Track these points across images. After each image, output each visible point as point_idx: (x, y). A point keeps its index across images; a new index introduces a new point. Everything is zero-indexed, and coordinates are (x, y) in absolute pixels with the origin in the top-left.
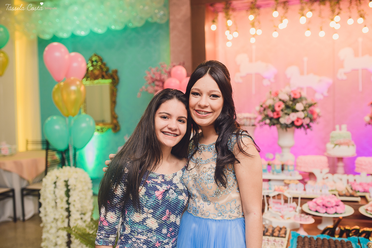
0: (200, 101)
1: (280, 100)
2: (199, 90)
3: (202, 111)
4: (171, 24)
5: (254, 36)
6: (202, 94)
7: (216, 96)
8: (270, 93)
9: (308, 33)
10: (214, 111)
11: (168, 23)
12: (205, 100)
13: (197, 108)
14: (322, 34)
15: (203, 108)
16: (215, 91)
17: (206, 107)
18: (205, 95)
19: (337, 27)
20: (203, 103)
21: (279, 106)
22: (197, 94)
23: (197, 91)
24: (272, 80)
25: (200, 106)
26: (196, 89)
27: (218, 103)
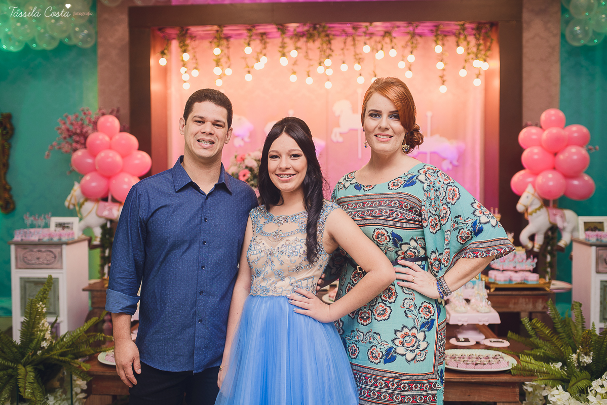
0: (280, 164)
1: (247, 167)
2: (277, 152)
3: (285, 175)
4: (100, 51)
5: (220, 77)
6: (281, 155)
7: (297, 156)
8: (236, 157)
9: (293, 78)
10: (297, 172)
11: (94, 48)
12: (285, 162)
13: (278, 172)
14: (309, 81)
15: (284, 171)
16: (295, 150)
17: (287, 169)
18: (284, 157)
19: (330, 72)
20: (284, 166)
21: (244, 176)
22: (276, 157)
23: (275, 154)
24: (247, 139)
25: (280, 169)
26: (273, 151)
27: (301, 163)
